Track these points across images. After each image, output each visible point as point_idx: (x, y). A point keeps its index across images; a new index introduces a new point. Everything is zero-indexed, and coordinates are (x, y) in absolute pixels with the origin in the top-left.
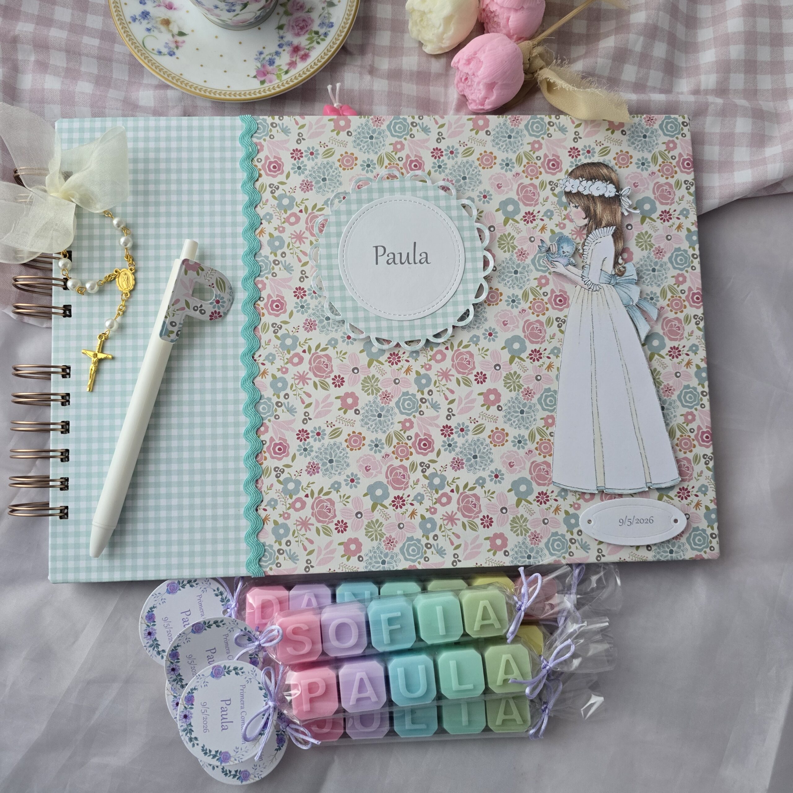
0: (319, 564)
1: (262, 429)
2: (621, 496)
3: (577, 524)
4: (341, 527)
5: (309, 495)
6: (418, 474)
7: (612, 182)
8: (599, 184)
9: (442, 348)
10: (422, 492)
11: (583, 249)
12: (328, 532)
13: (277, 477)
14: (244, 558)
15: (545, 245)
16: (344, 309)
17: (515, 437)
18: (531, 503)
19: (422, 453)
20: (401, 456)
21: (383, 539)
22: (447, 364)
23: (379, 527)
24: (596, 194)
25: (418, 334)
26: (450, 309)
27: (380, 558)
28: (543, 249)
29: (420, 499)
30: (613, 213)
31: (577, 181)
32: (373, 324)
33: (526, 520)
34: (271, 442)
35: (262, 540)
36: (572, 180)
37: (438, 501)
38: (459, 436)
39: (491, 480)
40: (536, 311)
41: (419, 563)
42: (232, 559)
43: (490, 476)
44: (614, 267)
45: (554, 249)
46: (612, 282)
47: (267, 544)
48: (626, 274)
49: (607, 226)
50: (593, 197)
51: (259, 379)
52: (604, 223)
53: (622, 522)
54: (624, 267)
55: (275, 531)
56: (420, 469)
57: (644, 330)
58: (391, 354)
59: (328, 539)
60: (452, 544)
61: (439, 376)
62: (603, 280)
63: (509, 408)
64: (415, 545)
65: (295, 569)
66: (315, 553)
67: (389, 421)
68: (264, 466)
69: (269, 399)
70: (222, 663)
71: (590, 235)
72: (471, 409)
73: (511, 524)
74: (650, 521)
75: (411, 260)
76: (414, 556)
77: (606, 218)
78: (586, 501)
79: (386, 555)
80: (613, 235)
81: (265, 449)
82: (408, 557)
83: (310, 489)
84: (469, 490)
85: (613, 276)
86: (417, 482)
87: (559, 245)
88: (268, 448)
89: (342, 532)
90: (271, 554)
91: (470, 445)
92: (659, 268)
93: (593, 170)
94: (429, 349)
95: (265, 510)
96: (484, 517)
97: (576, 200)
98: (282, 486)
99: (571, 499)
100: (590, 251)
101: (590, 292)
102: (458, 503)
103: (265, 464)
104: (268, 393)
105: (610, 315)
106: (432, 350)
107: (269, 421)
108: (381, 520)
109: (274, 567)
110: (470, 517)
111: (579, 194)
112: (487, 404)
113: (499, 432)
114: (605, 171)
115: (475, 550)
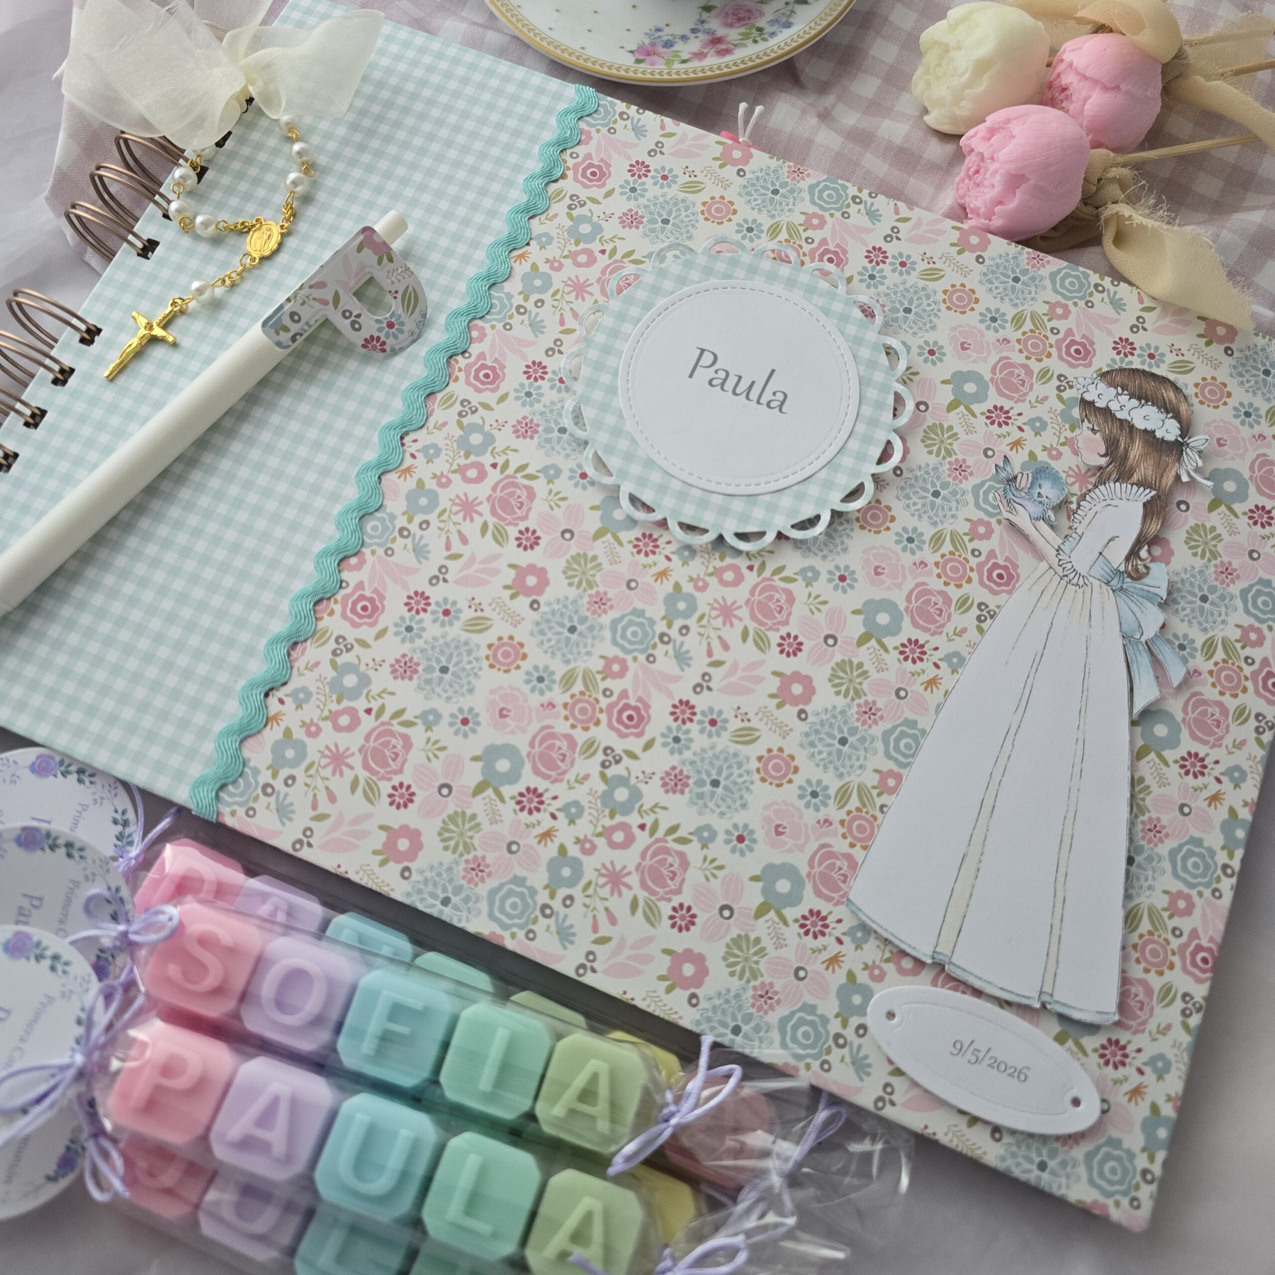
0: (325, 847)
1: (353, 561)
2: (978, 993)
3: (861, 1010)
4: (402, 796)
5: (374, 713)
6: (593, 766)
7: (1177, 416)
8: (1151, 410)
9: (742, 563)
10: (584, 802)
11: (1079, 506)
12: (371, 794)
13: (334, 653)
14: (196, 770)
15: (1008, 468)
16: (598, 425)
17: (809, 782)
18: (786, 923)
19: (617, 731)
20: (575, 719)
21: (466, 857)
22: (739, 595)
23: (471, 829)
24: (1140, 424)
25: (706, 519)
26: (786, 501)
27: (445, 890)
28: (1003, 475)
29: (573, 811)
30: (1161, 469)
31: (1113, 391)
32: (635, 469)
33: (761, 952)
34: (356, 590)
35: (246, 753)
36: (1102, 386)
37: (607, 833)
38: (702, 731)
39: (727, 842)
40: (947, 575)
41: (513, 936)
42: (175, 761)
43: (728, 832)
44: (1128, 559)
45: (1024, 482)
46: (1114, 582)
47: (252, 764)
48: (1146, 580)
49: (1139, 484)
50: (1132, 427)
51: (392, 476)
52: (1135, 478)
53: (959, 1048)
54: (1147, 568)
55: (277, 749)
56: (600, 757)
57: (1146, 695)
58: (644, 535)
59: (366, 807)
60: (595, 929)
61: (713, 608)
62: (1097, 571)
63: (822, 723)
64: (522, 896)
65: (277, 835)
66: (328, 823)
67: (585, 646)
68: (321, 625)
69: (392, 517)
70: (36, 933)
71: (1102, 488)
72: (747, 691)
73: (728, 946)
74: (1020, 1074)
75: (754, 394)
76: (510, 916)
77: (1145, 470)
78: (902, 971)
79: (458, 890)
80: (1145, 505)
81: (339, 597)
82: (497, 914)
83: (380, 702)
84: (676, 840)
85: (1117, 572)
86: (583, 779)
87: (1035, 479)
88: (346, 598)
89: (398, 807)
90: (248, 785)
91: (716, 757)
92: (1217, 601)
93: (1149, 386)
94: (717, 555)
95: (281, 701)
96: (681, 906)
97: (1097, 421)
98: (334, 674)
99: (872, 952)
100: (1092, 513)
101: (1063, 583)
102: (643, 856)
103: (326, 622)
104: (396, 506)
105: (1088, 639)
106: (722, 559)
107: (373, 552)
108: (482, 818)
109: (241, 812)
110: (653, 893)
111: (1106, 412)
112: (783, 697)
113: (783, 759)
114: (1171, 395)
115: (633, 964)
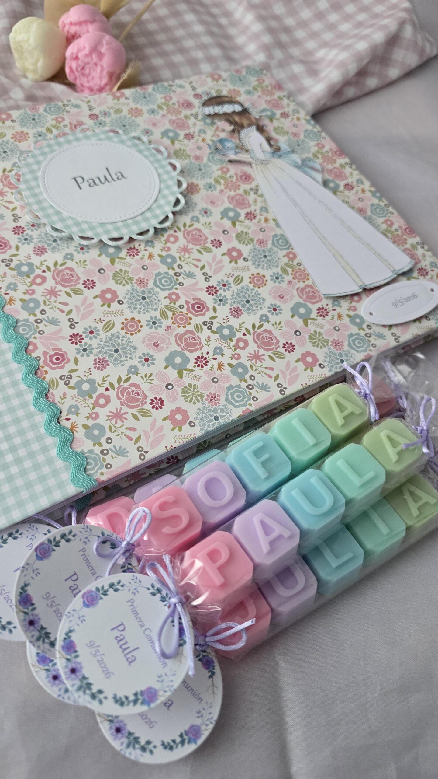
0: (152, 447)
1: (31, 348)
4: (157, 403)
5: (109, 388)
6: (206, 332)
8: (226, 106)
9: (171, 232)
10: (218, 345)
11: (242, 143)
12: (145, 414)
13: (66, 384)
15: (212, 146)
16: (68, 227)
18: (316, 320)
19: (200, 315)
20: (182, 324)
21: (204, 399)
22: (182, 242)
23: (194, 389)
24: (229, 111)
25: (144, 226)
26: (162, 202)
27: (211, 415)
28: (212, 149)
29: (219, 351)
31: (211, 107)
32: (100, 230)
33: (320, 334)
34: (45, 357)
35: (79, 450)
36: (206, 108)
37: (237, 347)
38: (224, 291)
39: (272, 314)
40: (232, 189)
41: (250, 405)
43: (269, 311)
44: (271, 147)
45: (220, 148)
46: (275, 156)
47: (86, 451)
48: (282, 149)
49: (249, 126)
50: (228, 114)
51: (7, 307)
52: (245, 125)
53: (395, 304)
54: (278, 146)
55: (89, 435)
56: (205, 328)
57: (318, 178)
58: (128, 250)
59: (150, 420)
60: (270, 377)
61: (180, 253)
62: (268, 156)
63: (253, 257)
64: (237, 391)
65: (129, 462)
66: (143, 438)
67: (155, 299)
68: (47, 380)
69: (26, 320)
71: (241, 134)
72: (222, 267)
73: (310, 342)
74: (414, 297)
75: (110, 179)
76: (242, 401)
77: (245, 122)
79: (215, 411)
80: (256, 130)
81: (42, 364)
82: (237, 404)
83: (107, 383)
84: (258, 328)
85: (273, 153)
86: (209, 339)
87: (221, 144)
88: (45, 362)
89: (161, 408)
91: (238, 294)
92: (302, 143)
93: (218, 100)
94: (160, 236)
95: (68, 419)
96: (284, 344)
97: (217, 118)
98: (76, 390)
99: (345, 304)
100: (247, 142)
102: (255, 342)
103: (48, 378)
104: (23, 315)
106: (163, 236)
107: (35, 338)
108: (193, 382)
109: (104, 470)
110: (272, 349)
111: (216, 114)
112: (234, 260)
113: (256, 277)
115: (293, 374)
